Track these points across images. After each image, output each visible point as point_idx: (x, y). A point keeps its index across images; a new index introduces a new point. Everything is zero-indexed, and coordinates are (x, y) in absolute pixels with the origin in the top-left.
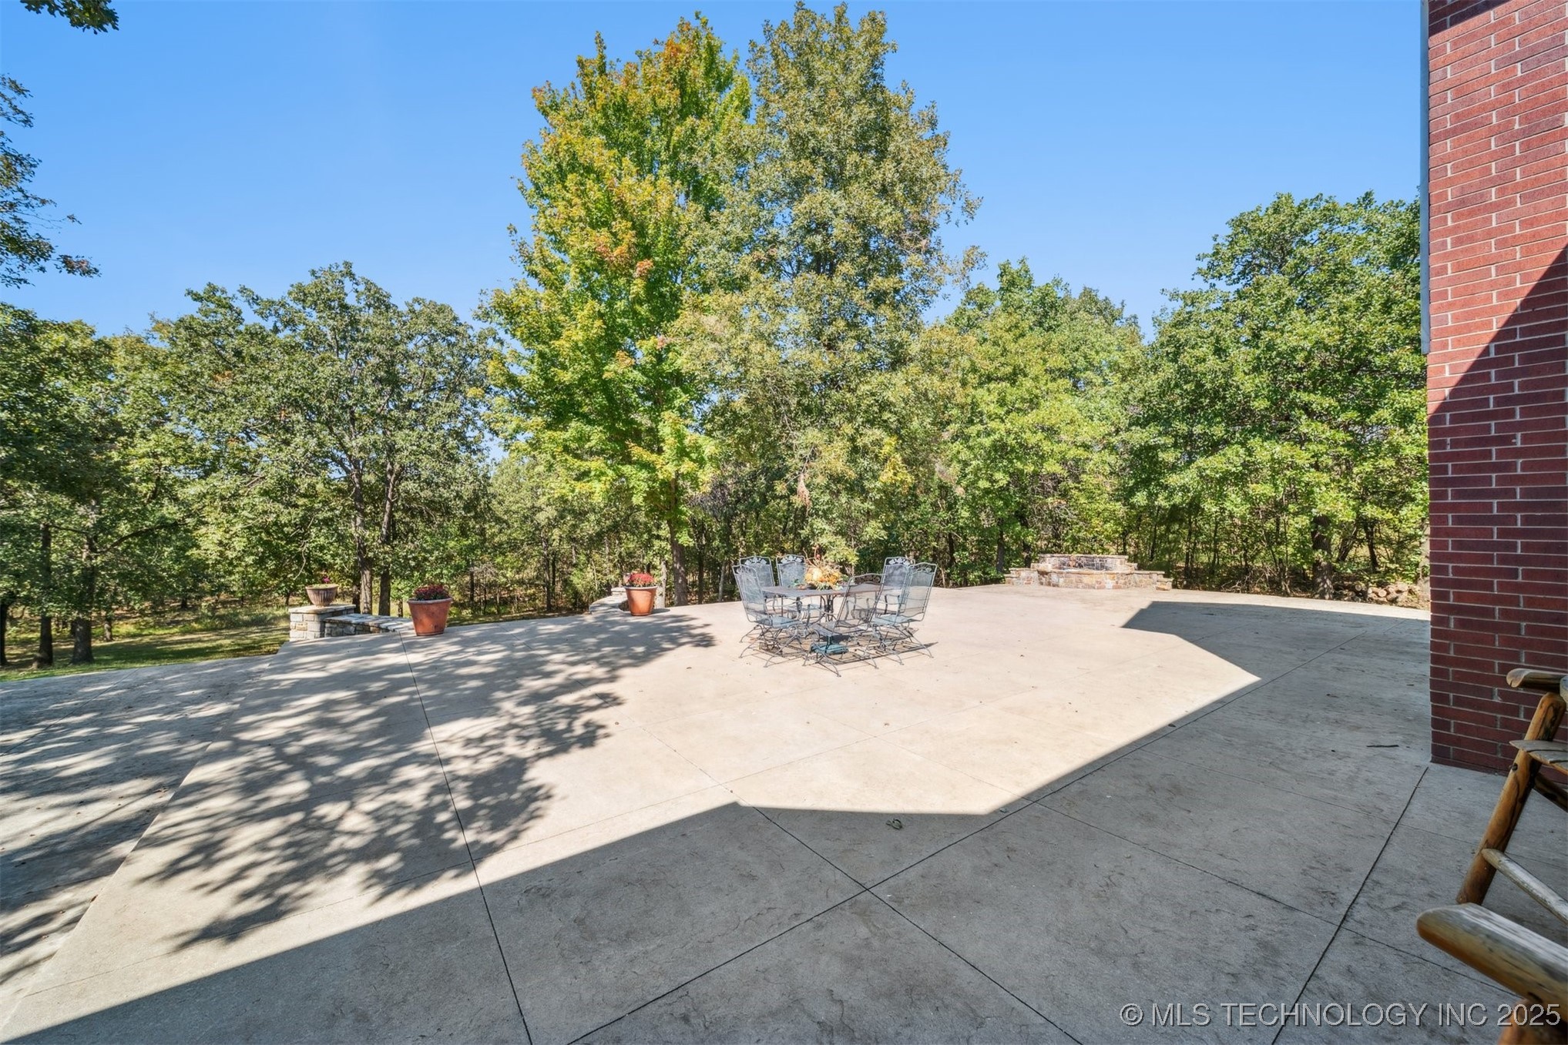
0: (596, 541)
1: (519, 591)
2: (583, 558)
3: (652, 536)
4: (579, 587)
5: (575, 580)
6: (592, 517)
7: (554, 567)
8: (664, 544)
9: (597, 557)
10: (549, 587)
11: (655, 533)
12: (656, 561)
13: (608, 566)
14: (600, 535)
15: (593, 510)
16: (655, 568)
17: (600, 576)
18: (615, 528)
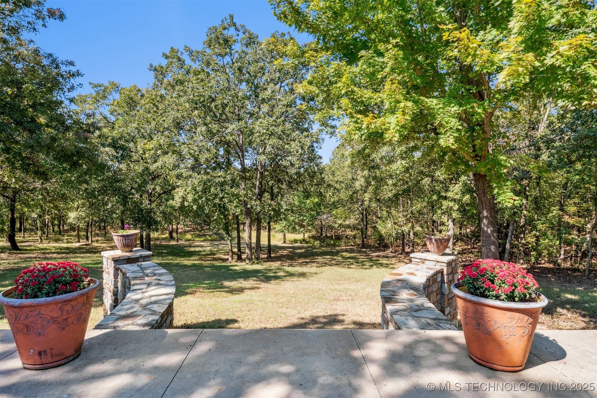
0: (394, 200)
1: (349, 232)
2: (385, 213)
3: (440, 197)
4: (383, 232)
5: (380, 228)
6: (390, 182)
7: (366, 218)
8: (451, 204)
9: (394, 212)
10: (363, 232)
11: (443, 194)
12: (445, 219)
13: (402, 220)
14: (396, 196)
15: (391, 176)
16: (443, 224)
17: (397, 227)
18: (407, 192)
